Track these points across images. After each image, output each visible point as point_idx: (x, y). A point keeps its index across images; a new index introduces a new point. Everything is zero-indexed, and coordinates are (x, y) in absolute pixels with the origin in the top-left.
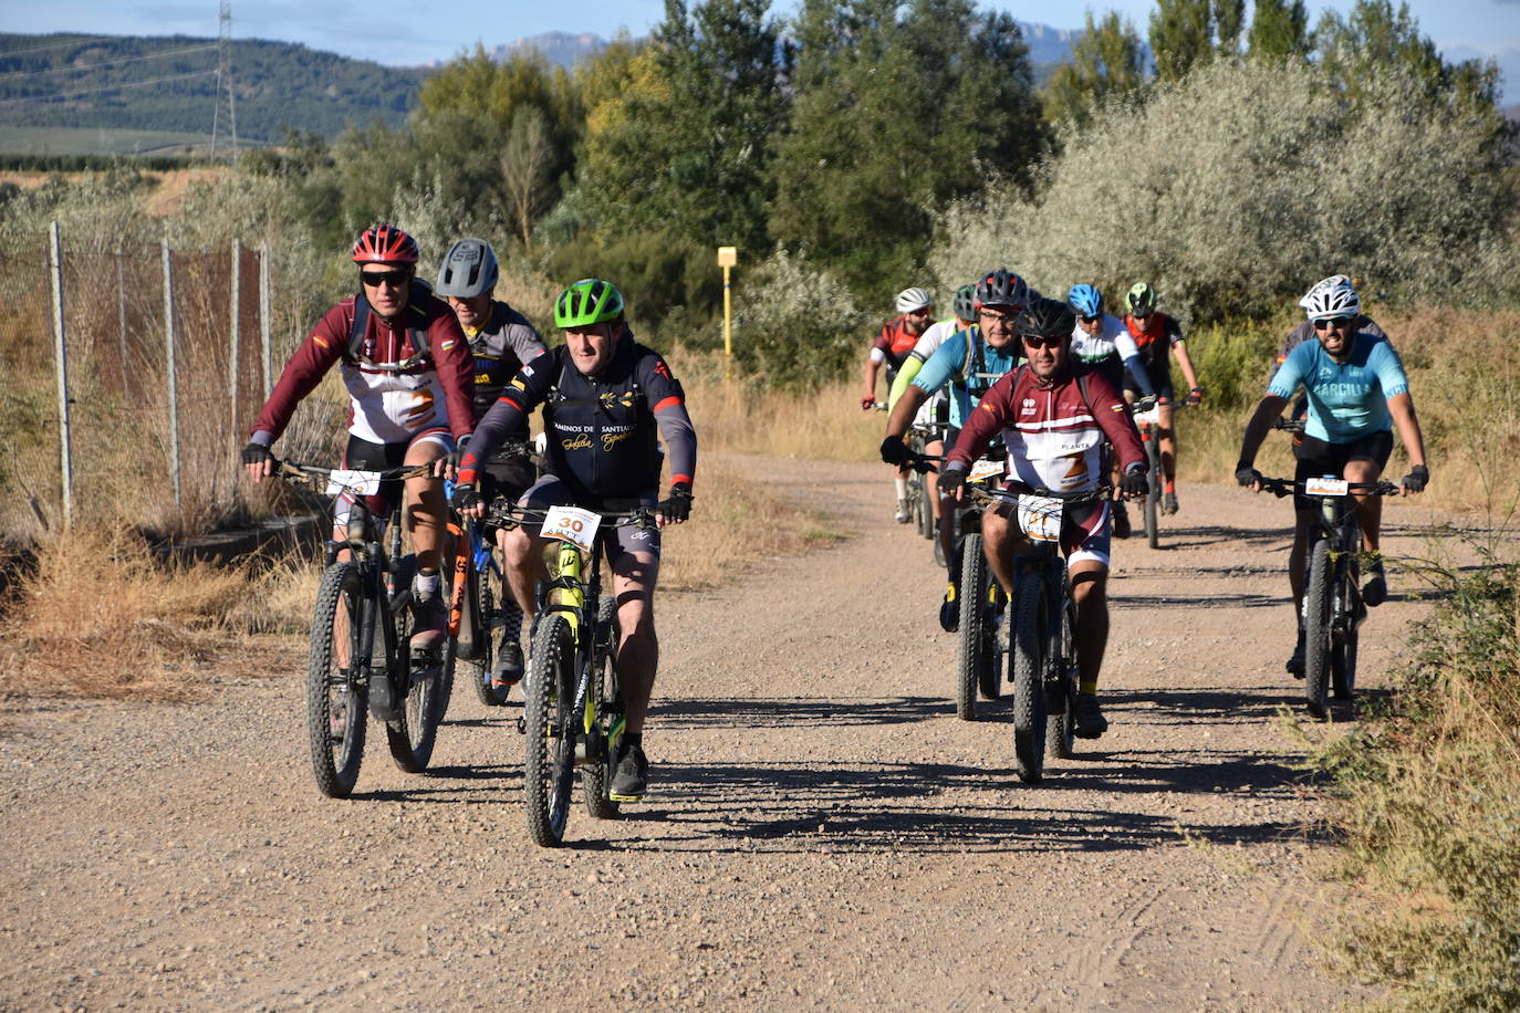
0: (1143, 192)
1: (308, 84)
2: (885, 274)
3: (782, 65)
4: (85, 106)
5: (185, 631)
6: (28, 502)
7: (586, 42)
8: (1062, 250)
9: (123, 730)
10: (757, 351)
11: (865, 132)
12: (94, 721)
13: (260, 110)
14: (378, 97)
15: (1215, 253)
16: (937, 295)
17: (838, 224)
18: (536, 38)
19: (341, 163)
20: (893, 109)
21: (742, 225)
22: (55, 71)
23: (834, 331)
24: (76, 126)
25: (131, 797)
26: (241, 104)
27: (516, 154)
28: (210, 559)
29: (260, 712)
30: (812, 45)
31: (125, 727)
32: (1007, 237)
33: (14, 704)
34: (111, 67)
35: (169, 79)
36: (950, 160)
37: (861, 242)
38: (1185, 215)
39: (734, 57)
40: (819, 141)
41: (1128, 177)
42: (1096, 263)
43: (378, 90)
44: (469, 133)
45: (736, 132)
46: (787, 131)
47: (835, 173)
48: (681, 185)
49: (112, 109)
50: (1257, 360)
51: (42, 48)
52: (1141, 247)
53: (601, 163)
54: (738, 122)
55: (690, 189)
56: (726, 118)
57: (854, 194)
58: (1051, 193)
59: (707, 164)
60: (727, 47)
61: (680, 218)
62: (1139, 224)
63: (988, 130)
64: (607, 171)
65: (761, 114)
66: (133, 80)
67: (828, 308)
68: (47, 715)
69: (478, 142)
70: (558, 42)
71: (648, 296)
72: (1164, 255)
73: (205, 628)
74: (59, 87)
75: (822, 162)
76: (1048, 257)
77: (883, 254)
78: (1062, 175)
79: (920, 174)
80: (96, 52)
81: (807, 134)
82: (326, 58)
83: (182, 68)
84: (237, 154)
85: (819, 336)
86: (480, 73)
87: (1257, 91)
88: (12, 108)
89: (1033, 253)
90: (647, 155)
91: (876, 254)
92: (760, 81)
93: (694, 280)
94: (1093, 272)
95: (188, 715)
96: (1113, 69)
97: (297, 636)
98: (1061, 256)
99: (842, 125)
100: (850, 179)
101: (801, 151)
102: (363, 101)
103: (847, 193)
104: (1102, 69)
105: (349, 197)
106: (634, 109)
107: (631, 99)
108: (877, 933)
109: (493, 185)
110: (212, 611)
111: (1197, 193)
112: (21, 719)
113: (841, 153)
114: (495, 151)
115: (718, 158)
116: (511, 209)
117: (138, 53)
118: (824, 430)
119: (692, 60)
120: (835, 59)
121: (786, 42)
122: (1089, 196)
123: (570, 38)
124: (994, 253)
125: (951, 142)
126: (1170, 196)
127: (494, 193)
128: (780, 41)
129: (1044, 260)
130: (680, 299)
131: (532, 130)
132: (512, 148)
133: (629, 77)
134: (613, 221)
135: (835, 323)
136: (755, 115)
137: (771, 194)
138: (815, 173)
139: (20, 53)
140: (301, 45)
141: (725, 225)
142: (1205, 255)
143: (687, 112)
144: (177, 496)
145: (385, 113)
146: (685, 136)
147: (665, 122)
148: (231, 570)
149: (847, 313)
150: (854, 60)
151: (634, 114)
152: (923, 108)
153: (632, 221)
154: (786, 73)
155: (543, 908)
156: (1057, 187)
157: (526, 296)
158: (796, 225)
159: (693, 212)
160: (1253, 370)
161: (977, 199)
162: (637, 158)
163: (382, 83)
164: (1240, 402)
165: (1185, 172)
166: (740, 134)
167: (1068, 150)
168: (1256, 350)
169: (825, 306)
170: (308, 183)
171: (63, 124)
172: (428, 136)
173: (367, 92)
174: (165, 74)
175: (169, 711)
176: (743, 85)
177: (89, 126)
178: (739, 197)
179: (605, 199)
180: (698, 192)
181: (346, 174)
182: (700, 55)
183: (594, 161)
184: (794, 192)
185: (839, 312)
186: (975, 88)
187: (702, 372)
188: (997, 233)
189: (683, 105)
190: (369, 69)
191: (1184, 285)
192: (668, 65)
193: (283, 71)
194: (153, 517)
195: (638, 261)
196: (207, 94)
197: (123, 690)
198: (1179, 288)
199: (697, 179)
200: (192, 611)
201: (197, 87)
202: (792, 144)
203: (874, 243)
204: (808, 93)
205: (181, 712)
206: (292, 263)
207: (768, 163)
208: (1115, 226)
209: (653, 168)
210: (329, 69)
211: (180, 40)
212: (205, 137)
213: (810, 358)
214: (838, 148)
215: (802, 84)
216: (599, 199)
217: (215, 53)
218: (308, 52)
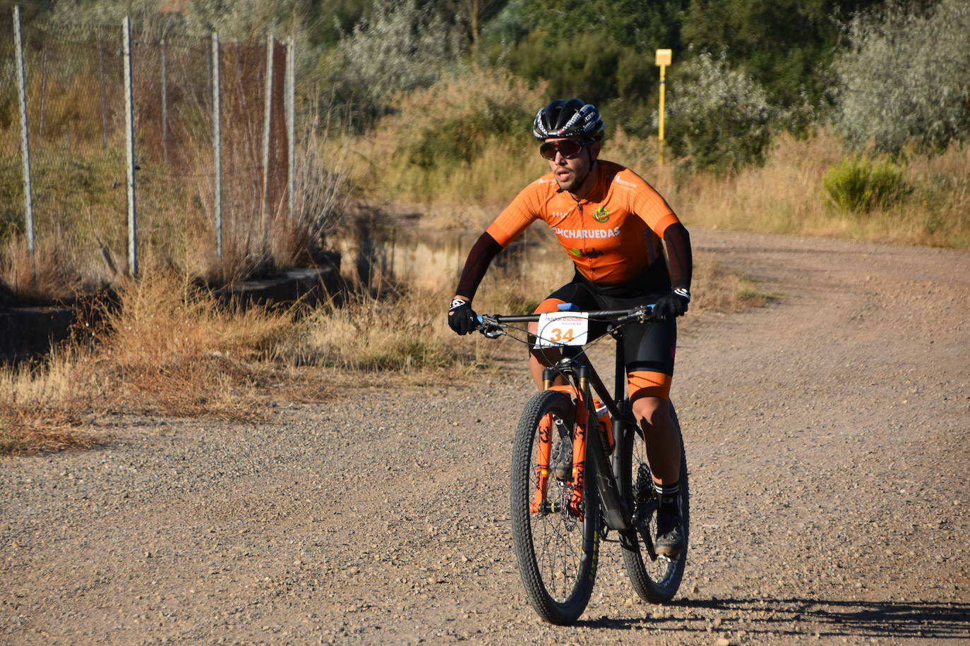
2: (779, 74)
6: (100, 251)
9: (205, 444)
10: (686, 139)
12: (179, 436)
16: (839, 93)
23: (748, 122)
25: (220, 500)
28: (263, 303)
29: (314, 433)
31: (206, 440)
37: (760, 47)
58: (939, 7)
61: (607, 23)
67: (745, 103)
68: (140, 429)
71: (586, 88)
73: (260, 360)
77: (779, 57)
85: (738, 126)
89: (924, 59)
91: (772, 57)
93: (627, 75)
95: (255, 433)
97: (335, 369)
110: (263, 346)
112: (119, 431)
118: (742, 205)
124: (890, 57)
130: (614, 93)
134: (550, 25)
135: (750, 115)
144: (219, 249)
148: (281, 313)
149: (761, 107)
157: (493, 87)
158: (705, 31)
159: (618, 19)
161: (877, 12)
169: (742, 99)
175: (239, 428)
179: (544, 6)
184: (704, 3)
185: (754, 106)
187: (639, 155)
195: (577, 59)
197: (200, 409)
200: (249, 346)
205: (249, 430)
213: (729, 144)
216: (539, 6)
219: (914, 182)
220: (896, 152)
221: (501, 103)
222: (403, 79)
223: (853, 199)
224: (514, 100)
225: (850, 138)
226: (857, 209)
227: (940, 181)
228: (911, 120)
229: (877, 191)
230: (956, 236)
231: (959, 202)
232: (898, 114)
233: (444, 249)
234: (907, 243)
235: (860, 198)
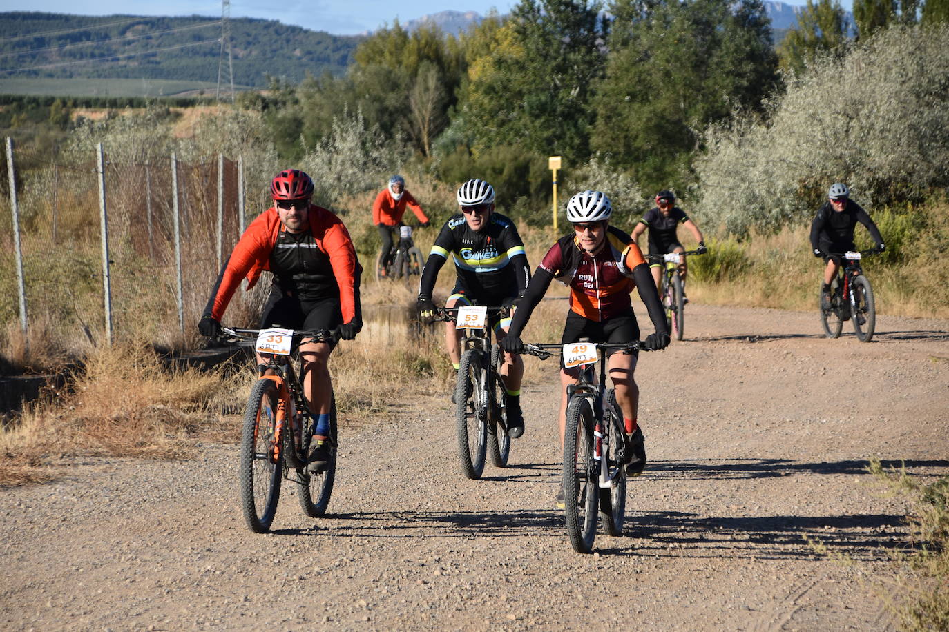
0: (840, 117)
1: (282, 48)
3: (601, 33)
4: (133, 64)
5: (181, 413)
6: (83, 329)
7: (469, 17)
8: (783, 157)
9: (137, 477)
11: (657, 77)
12: (118, 472)
13: (249, 65)
14: (329, 56)
15: (890, 158)
16: (699, 187)
17: (638, 140)
18: (435, 15)
19: (303, 101)
20: (676, 62)
21: (573, 142)
22: (113, 40)
23: (628, 212)
24: (127, 77)
25: (139, 520)
26: (237, 62)
27: (420, 94)
28: (197, 366)
30: (621, 17)
31: (138, 475)
32: (747, 148)
33: (66, 460)
34: (150, 38)
35: (189, 45)
36: (715, 96)
37: (654, 152)
38: (869, 133)
39: (567, 27)
40: (626, 84)
41: (830, 107)
42: (808, 166)
43: (329, 51)
44: (389, 80)
45: (568, 78)
46: (603, 77)
47: (636, 106)
48: (531, 115)
49: (151, 65)
50: (914, 231)
51: (103, 26)
52: (838, 155)
53: (477, 100)
54: (570, 71)
55: (537, 117)
56: (562, 69)
57: (649, 120)
58: (777, 118)
59: (549, 100)
60: (562, 21)
61: (530, 136)
62: (837, 139)
63: (741, 75)
64: (481, 105)
65: (586, 66)
66: (165, 46)
67: (624, 197)
68: (88, 467)
69: (395, 87)
70: (451, 18)
71: (505, 189)
72: (854, 161)
73: (194, 411)
74: (116, 51)
75: (627, 98)
76: (774, 162)
77: (668, 161)
78: (784, 106)
79: (695, 105)
80: (140, 27)
81: (617, 78)
82: (294, 30)
83: (198, 37)
84: (234, 95)
85: (618, 216)
86: (398, 39)
87: (918, 48)
88: (84, 66)
89: (764, 159)
90: (508, 95)
91: (664, 159)
92: (585, 43)
93: (536, 179)
94: (806, 172)
95: (180, 468)
96: (826, 33)
98: (784, 161)
99: (641, 73)
100: (647, 109)
101: (613, 90)
102: (319, 59)
103: (645, 119)
104: (818, 33)
105: (307, 124)
106: (499, 63)
107: (498, 57)
108: (622, 608)
109: (405, 116)
110: (198, 399)
111: (877, 117)
112: (71, 470)
113: (640, 91)
114: (406, 92)
115: (556, 96)
116: (416, 131)
117: (168, 28)
119: (539, 30)
120: (637, 28)
121: (604, 17)
122: (802, 120)
123: (459, 15)
124: (737, 159)
125: (715, 83)
126: (859, 120)
127: (405, 121)
128: (600, 16)
129: (771, 164)
130: (526, 192)
131: (431, 77)
132: (417, 90)
133: (496, 41)
134: (485, 139)
135: (628, 207)
136: (582, 67)
137: (592, 119)
138: (622, 105)
139: (90, 28)
140: (278, 21)
141: (561, 141)
142: (881, 159)
143: (535, 65)
144: (181, 325)
145: (333, 67)
146: (534, 81)
147: (521, 72)
148: (211, 372)
149: (637, 201)
150: (650, 28)
151: (500, 67)
152: (697, 61)
153: (498, 139)
154: (603, 37)
155: (403, 591)
156: (782, 114)
157: (421, 190)
158: (609, 140)
159: (539, 133)
160: (911, 238)
161: (726, 123)
162: (501, 96)
163: (331, 47)
164: (902, 259)
165: (868, 103)
166: (571, 79)
167: (789, 89)
168: (913, 223)
169: (622, 196)
170: (281, 114)
171: (118, 76)
172: (361, 82)
173: (321, 53)
174: (187, 42)
175: (168, 465)
176: (573, 46)
177: (135, 78)
178: (571, 122)
179: (480, 124)
180: (543, 120)
181: (306, 109)
182: (544, 26)
183: (472, 98)
184: (609, 118)
185: (632, 200)
186: (732, 47)
187: (538, 241)
188: (740, 145)
189: (532, 61)
190: (322, 37)
191: (868, 180)
192: (522, 33)
193: (266, 39)
194: (165, 338)
195: (498, 166)
196: (215, 55)
197: (138, 451)
198: (864, 183)
199: (541, 110)
200: (186, 399)
201: (207, 50)
202: (607, 86)
203: (662, 153)
204: (618, 51)
205: (175, 465)
206: (265, 169)
207: (590, 99)
208: (820, 141)
209: (512, 103)
210: (296, 38)
211: (195, 19)
212: (213, 84)
214: (639, 88)
215: (614, 45)
216: (475, 124)
217: (220, 27)
218: (282, 26)
219: (754, 257)
220: (742, 234)
221: (428, 203)
222: (356, 186)
223: (705, 272)
224: (437, 200)
225: (707, 223)
226: (710, 279)
227: (775, 256)
228: (755, 208)
229: (725, 265)
230: (786, 299)
231: (789, 271)
232: (745, 204)
233: (376, 320)
234: (749, 305)
235: (711, 272)
